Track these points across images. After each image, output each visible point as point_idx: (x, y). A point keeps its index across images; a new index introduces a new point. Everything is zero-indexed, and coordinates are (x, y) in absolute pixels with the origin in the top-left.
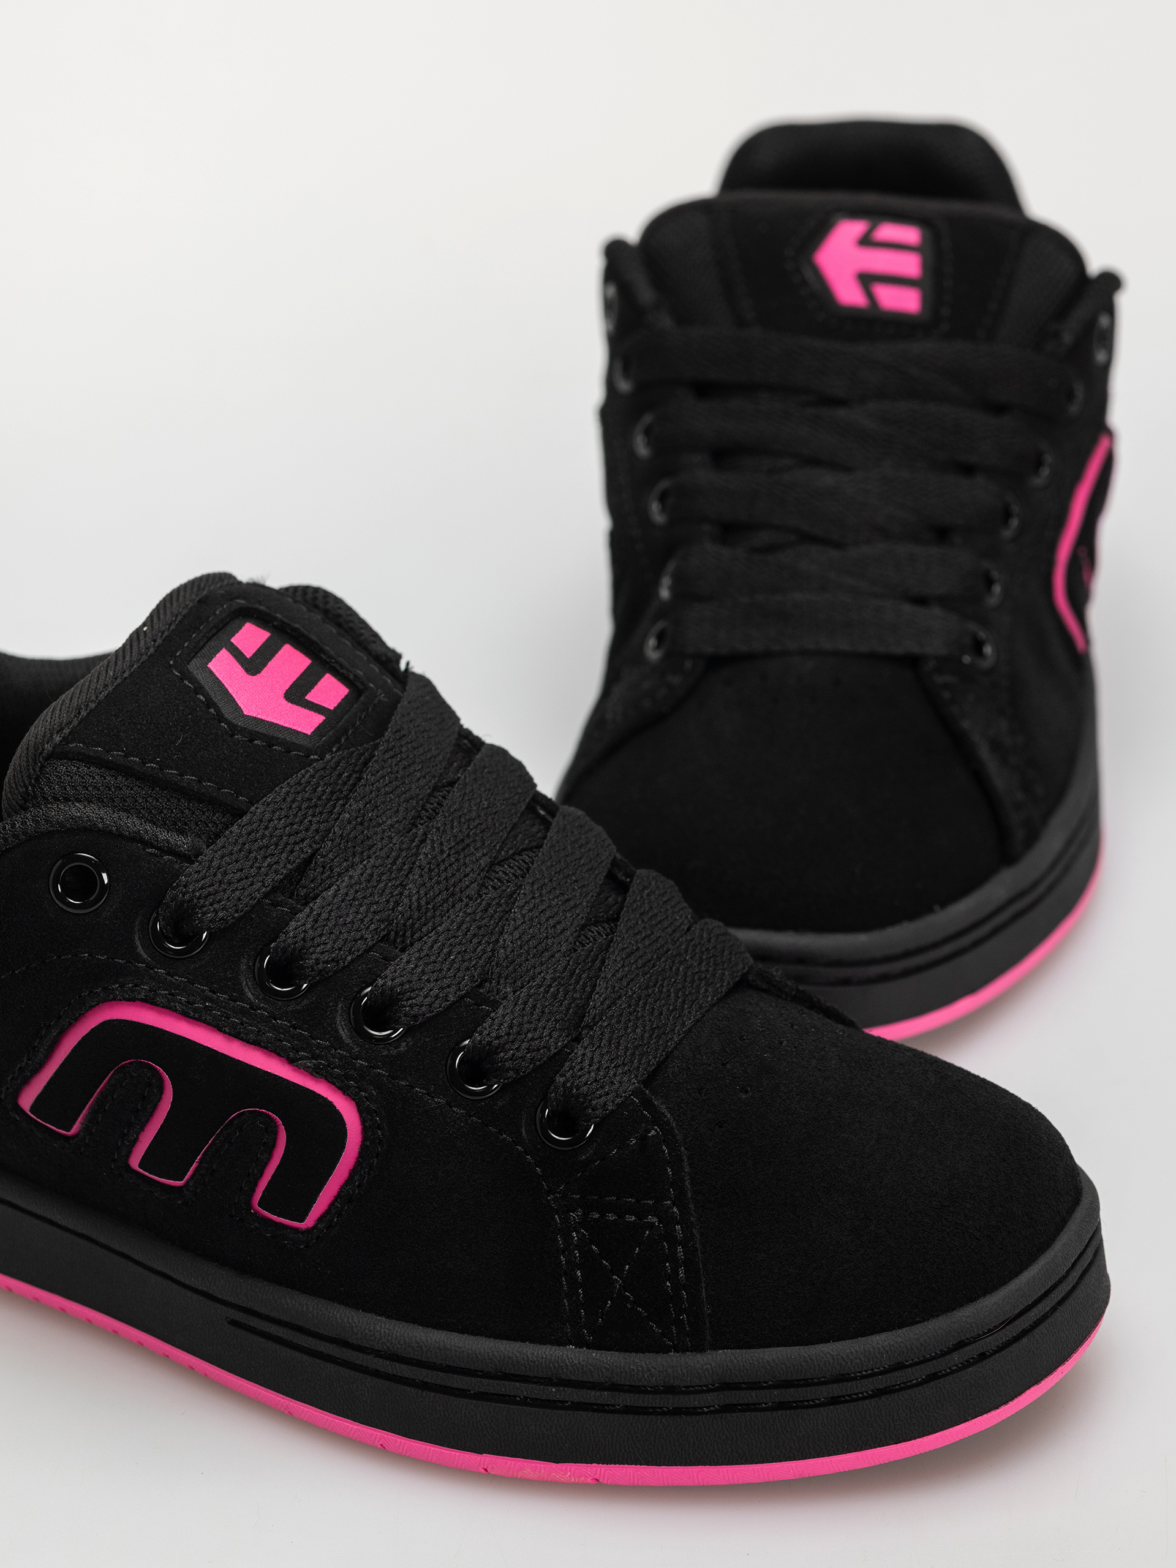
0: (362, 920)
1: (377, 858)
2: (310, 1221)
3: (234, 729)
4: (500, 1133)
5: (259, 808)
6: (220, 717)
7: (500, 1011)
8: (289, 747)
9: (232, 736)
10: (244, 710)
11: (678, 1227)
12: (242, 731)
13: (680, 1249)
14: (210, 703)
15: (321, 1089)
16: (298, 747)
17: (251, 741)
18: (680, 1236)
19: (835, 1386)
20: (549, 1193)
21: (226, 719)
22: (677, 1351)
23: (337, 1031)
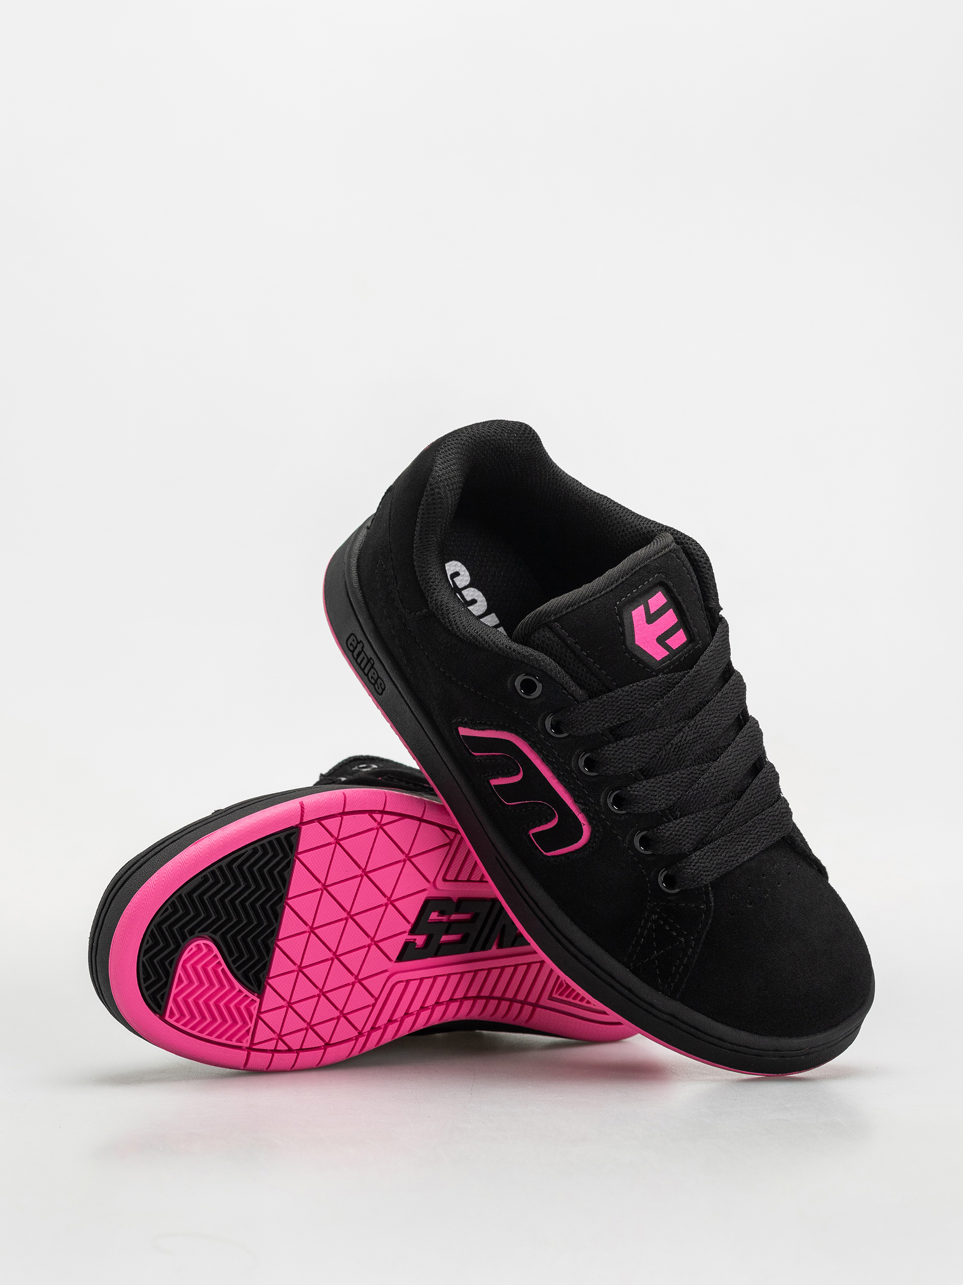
0: (635, 759)
1: (657, 732)
2: (549, 854)
3: (627, 650)
4: (643, 869)
5: (619, 691)
6: (624, 643)
7: (671, 824)
8: (646, 665)
9: (625, 653)
10: (636, 641)
11: (691, 950)
12: (630, 653)
13: (686, 958)
14: (623, 634)
15: (581, 818)
16: (649, 667)
17: (631, 658)
18: (689, 954)
19: (717, 1040)
20: (649, 902)
21: (626, 645)
22: (662, 993)
23: (600, 798)
